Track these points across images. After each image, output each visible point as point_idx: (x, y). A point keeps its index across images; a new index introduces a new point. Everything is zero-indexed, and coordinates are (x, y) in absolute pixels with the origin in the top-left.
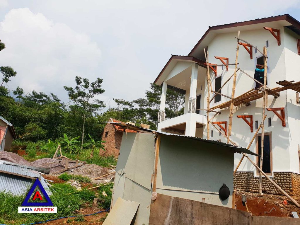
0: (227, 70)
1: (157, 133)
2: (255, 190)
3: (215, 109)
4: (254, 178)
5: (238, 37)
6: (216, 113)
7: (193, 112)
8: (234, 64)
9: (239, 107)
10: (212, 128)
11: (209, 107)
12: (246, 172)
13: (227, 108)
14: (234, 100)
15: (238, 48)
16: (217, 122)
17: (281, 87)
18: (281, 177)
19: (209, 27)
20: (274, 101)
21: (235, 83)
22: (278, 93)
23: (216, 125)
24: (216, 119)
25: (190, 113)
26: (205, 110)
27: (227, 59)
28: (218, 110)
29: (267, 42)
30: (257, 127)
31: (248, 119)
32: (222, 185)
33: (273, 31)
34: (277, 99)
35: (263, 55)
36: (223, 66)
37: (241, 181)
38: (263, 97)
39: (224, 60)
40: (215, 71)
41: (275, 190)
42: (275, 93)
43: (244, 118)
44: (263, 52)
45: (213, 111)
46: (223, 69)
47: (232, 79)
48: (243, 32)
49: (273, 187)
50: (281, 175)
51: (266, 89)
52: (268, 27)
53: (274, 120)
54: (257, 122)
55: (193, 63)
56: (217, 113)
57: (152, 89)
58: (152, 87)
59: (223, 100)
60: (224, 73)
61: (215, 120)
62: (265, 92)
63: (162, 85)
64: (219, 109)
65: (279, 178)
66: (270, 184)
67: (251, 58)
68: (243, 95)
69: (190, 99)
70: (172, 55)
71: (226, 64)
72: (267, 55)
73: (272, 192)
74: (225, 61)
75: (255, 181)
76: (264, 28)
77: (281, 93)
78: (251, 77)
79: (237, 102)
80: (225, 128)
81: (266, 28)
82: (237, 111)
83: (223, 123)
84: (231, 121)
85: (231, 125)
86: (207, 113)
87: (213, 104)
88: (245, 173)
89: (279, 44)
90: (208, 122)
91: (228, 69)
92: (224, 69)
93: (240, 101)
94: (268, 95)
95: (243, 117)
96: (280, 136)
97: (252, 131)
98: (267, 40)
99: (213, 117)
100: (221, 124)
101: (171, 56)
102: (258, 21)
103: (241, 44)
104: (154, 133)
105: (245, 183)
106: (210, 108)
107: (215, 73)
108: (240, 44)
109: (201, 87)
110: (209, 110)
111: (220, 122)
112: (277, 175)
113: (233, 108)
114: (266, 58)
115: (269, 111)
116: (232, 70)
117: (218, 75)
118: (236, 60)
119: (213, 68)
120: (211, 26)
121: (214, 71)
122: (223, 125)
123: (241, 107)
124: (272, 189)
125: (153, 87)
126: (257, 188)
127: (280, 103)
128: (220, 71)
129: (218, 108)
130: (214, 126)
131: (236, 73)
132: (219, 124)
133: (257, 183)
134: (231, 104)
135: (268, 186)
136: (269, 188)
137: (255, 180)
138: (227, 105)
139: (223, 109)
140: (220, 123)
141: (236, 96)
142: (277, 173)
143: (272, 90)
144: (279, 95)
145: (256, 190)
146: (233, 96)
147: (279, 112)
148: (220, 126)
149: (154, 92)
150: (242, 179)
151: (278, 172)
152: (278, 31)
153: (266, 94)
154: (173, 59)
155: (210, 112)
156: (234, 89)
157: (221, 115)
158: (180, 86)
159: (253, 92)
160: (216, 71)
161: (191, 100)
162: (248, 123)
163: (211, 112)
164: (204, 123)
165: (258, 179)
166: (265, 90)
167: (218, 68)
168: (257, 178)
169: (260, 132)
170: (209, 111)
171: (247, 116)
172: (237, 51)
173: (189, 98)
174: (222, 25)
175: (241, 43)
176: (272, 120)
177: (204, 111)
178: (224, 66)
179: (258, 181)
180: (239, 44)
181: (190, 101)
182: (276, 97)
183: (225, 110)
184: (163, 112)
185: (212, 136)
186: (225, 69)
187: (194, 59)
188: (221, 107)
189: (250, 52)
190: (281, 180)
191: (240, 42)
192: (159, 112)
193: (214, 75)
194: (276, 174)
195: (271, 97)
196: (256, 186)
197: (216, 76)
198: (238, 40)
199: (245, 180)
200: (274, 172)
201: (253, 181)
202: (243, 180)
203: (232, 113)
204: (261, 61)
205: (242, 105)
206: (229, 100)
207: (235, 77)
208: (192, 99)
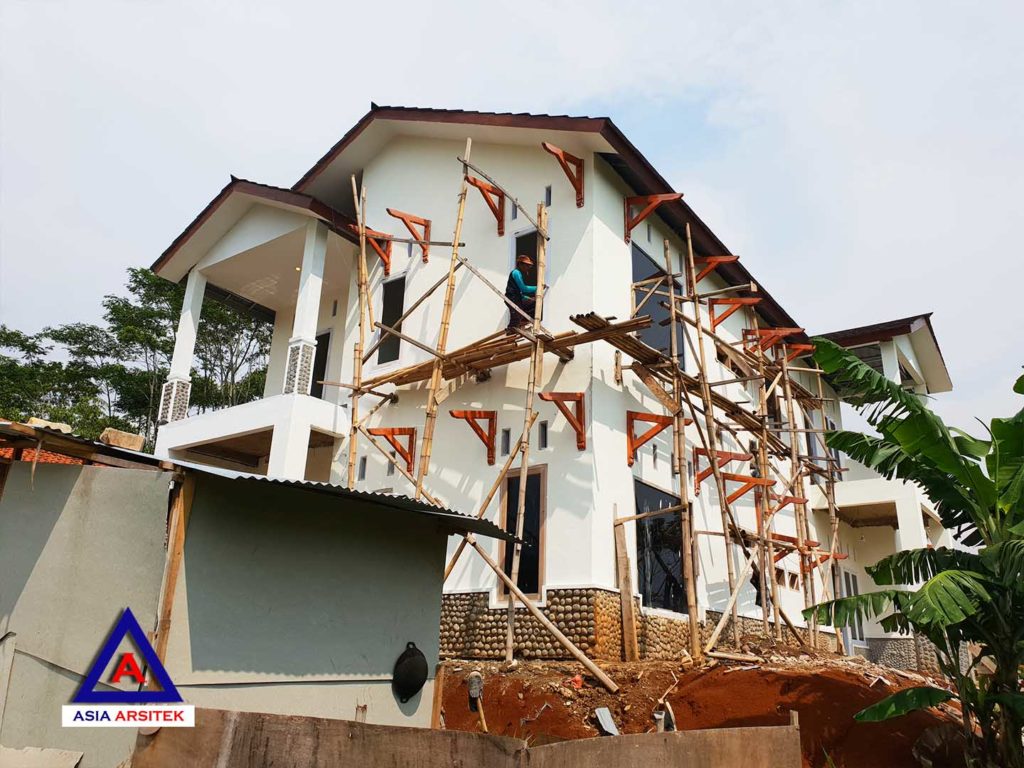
0: (425, 261)
1: (178, 470)
2: (491, 652)
3: (382, 384)
4: (488, 614)
5: (467, 157)
6: (383, 398)
7: (302, 391)
8: (449, 244)
9: (458, 383)
10: (366, 447)
11: (359, 378)
12: (467, 594)
13: (420, 383)
14: (443, 358)
15: (463, 195)
16: (385, 430)
17: (581, 330)
18: (567, 604)
19: (373, 105)
20: (558, 371)
21: (449, 304)
22: (569, 348)
23: (381, 441)
24: (380, 419)
25: (290, 395)
26: (344, 386)
27: (427, 225)
28: (389, 388)
29: (549, 191)
30: (506, 450)
31: (483, 423)
32: (402, 649)
33: (566, 159)
34: (567, 366)
35: (535, 229)
36: (410, 243)
37: (448, 624)
38: (530, 356)
39: (415, 225)
40: (385, 257)
41: (549, 645)
42: (563, 348)
43: (471, 417)
44: (535, 219)
45: (374, 393)
46: (410, 255)
47: (442, 292)
48: (480, 145)
49: (543, 636)
50: (565, 596)
51: (541, 333)
52: (554, 145)
53: (556, 430)
54: (507, 433)
55: (311, 217)
56: (386, 397)
57: (133, 290)
58: (133, 285)
59: (409, 358)
60: (413, 267)
61: (375, 422)
62: (536, 344)
63: (185, 280)
64: (393, 384)
65: (561, 608)
66: (533, 628)
67: (501, 233)
68: (474, 345)
69: (293, 346)
70: (232, 177)
71: (422, 241)
72: (546, 231)
73: (539, 652)
74: (419, 230)
75: (491, 622)
76: (544, 145)
77: (578, 349)
78: (499, 293)
79: (453, 366)
80: (407, 450)
81: (548, 145)
82: (452, 396)
83: (402, 431)
84: (430, 429)
85: (428, 439)
86: (350, 396)
87: (373, 370)
88: (464, 596)
89: (580, 203)
90: (355, 429)
91: (429, 258)
92: (415, 256)
93: (462, 365)
94: (545, 352)
95: (469, 416)
96: (569, 477)
97: (491, 462)
98: (547, 185)
99: (372, 413)
100: (395, 437)
101: (230, 181)
102: (524, 120)
103: (474, 183)
104: (166, 470)
105: (461, 631)
106: (363, 380)
107: (386, 265)
108: (472, 184)
109: (333, 304)
110: (359, 389)
111: (393, 429)
112: (557, 599)
113: (439, 385)
114: (543, 238)
115: (547, 400)
116: (440, 262)
117: (395, 273)
118: (455, 233)
119: (380, 245)
120: (379, 105)
121: (380, 255)
122: (403, 441)
123: (462, 382)
124: (539, 642)
125: (140, 283)
126: (495, 645)
127: (572, 380)
128: (400, 260)
129: (391, 381)
130: (373, 441)
131: (455, 274)
132: (390, 435)
133: (498, 628)
134: (435, 371)
135: (530, 636)
136: (532, 641)
137: (491, 618)
138: (422, 373)
139: (407, 387)
140: (393, 432)
141: (451, 348)
142: (557, 593)
143: (557, 338)
144: (571, 355)
145: (494, 650)
146: (442, 346)
147: (570, 405)
148: (393, 443)
149: (140, 305)
150: (452, 617)
151: (559, 590)
152: (580, 164)
153: (540, 349)
154: (235, 194)
155: (363, 393)
156: (445, 323)
157: (395, 407)
158: (256, 292)
159: (502, 340)
160: (388, 257)
161: (298, 348)
162: (481, 436)
163: (367, 395)
164: (337, 431)
165: (502, 614)
166: (538, 337)
167: (394, 246)
168: (499, 612)
169: (516, 464)
170: (358, 392)
171: (480, 412)
172: (460, 202)
173: (291, 340)
174: (416, 109)
175: (475, 179)
176: (550, 429)
177: (341, 388)
178: (414, 245)
179: (500, 620)
180: (469, 181)
181: (293, 350)
182: (563, 361)
183: (413, 389)
184: (184, 386)
185: (362, 476)
186: (418, 256)
187: (316, 205)
188: (399, 380)
189: (499, 214)
190: (565, 612)
191: (472, 174)
192: (166, 384)
193: (381, 270)
194: (554, 597)
195: (551, 359)
196: (495, 638)
197: (387, 273)
198: (466, 171)
199: (462, 620)
200: (548, 591)
201: (485, 622)
202: (454, 623)
203: (435, 402)
204: (529, 246)
205: (465, 377)
206: (426, 358)
207: (451, 287)
208: (301, 345)
